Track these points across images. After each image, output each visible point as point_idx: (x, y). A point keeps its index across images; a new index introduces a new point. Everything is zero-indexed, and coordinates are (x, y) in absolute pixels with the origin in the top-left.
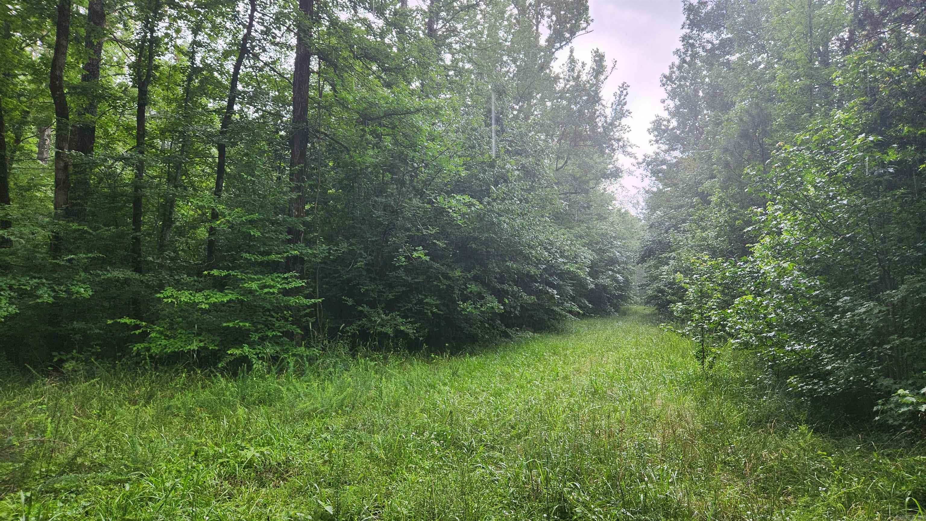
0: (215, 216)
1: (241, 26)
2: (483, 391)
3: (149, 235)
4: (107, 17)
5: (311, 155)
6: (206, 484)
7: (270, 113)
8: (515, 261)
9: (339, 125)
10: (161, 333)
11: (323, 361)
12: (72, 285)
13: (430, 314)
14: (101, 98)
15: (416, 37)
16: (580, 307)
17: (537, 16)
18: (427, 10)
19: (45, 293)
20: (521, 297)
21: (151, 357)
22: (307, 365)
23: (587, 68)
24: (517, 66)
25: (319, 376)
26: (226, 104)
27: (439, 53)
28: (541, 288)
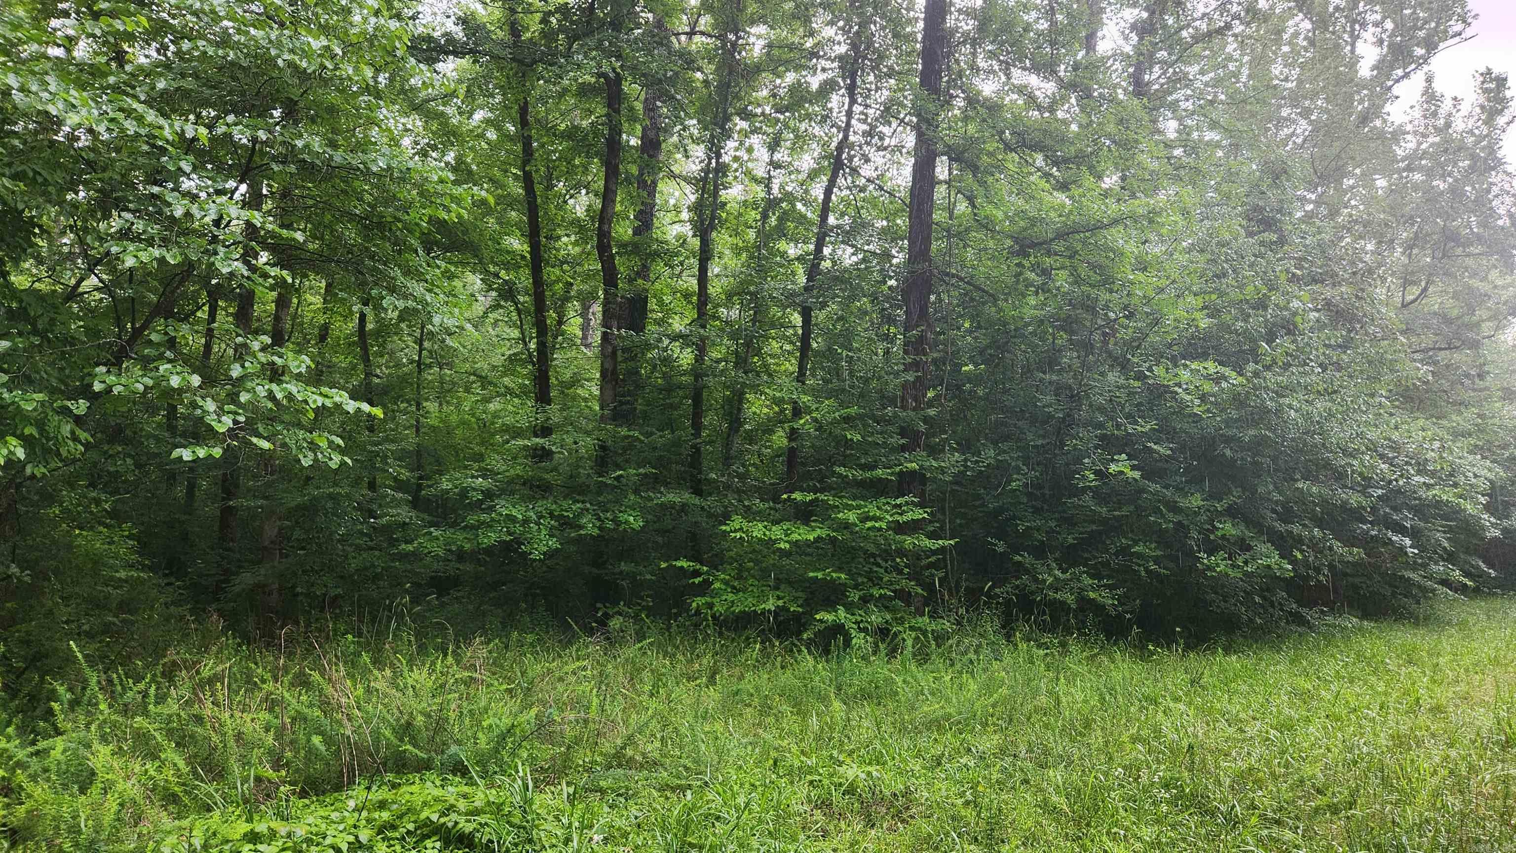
0: (797, 412)
1: (834, 130)
2: (1254, 719)
3: (710, 443)
4: (663, 146)
5: (936, 311)
6: (790, 809)
7: (874, 253)
8: (1315, 480)
9: (980, 261)
10: (726, 583)
11: (959, 642)
12: (621, 512)
13: (1143, 573)
14: (656, 254)
15: (1113, 100)
16: (1467, 574)
17: (1352, 27)
18: (1131, 53)
19: (589, 521)
20: (1331, 548)
21: (714, 617)
22: (934, 646)
23: (1465, 108)
24: (1311, 122)
25: (952, 665)
26: (812, 247)
27: (1154, 121)
28: (1373, 533)
